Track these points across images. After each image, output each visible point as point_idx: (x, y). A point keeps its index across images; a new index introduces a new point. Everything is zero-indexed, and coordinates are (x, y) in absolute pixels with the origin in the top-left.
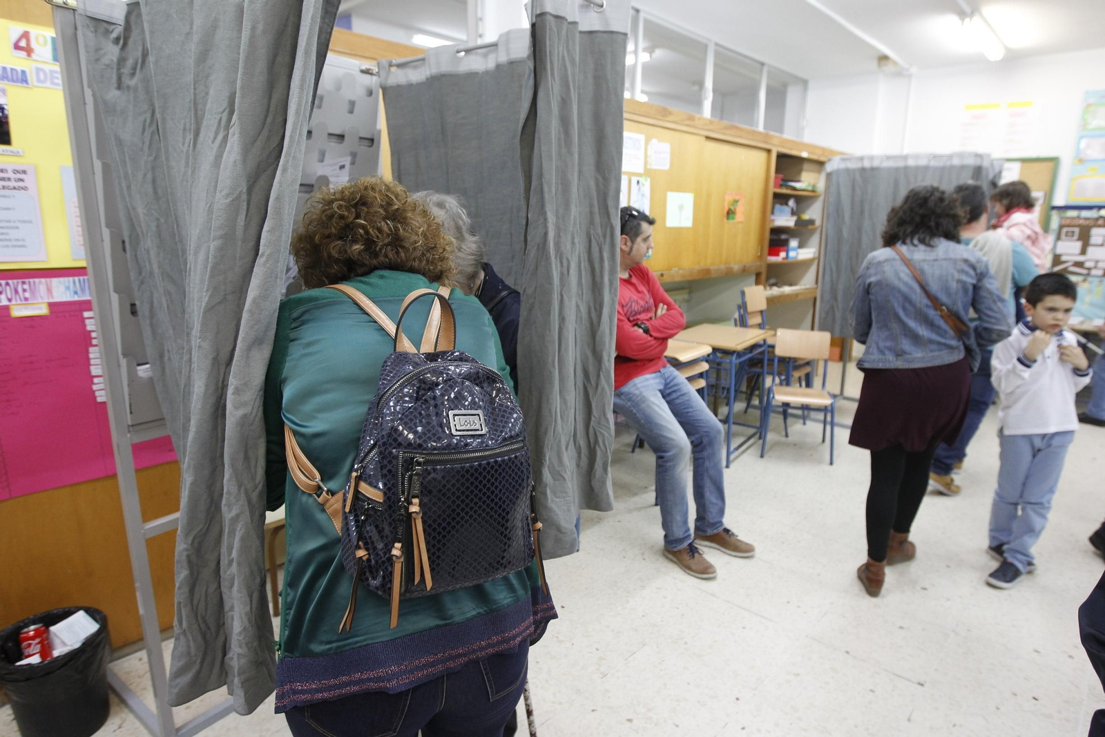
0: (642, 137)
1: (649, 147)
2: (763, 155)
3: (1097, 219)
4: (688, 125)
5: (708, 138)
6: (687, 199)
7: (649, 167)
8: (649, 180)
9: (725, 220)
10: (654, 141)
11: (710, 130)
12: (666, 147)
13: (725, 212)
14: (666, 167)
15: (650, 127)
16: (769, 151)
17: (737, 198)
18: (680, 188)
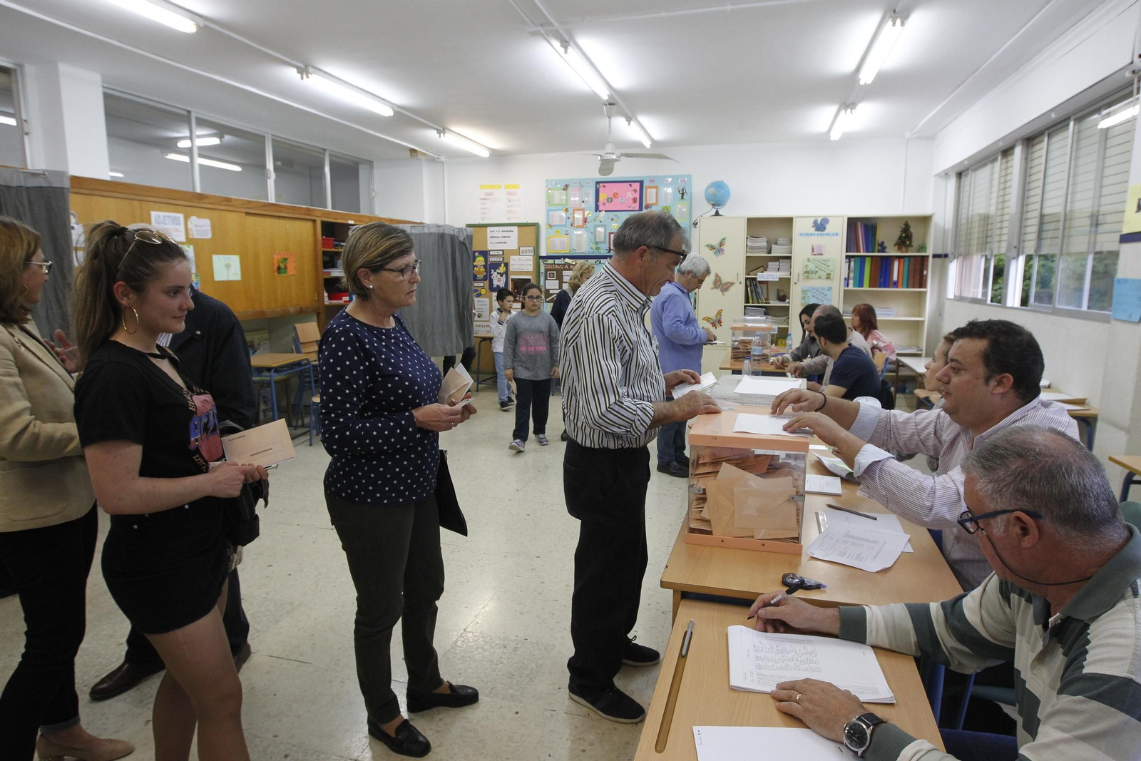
0: (181, 216)
1: (189, 223)
2: (310, 224)
3: (564, 265)
4: (226, 205)
5: (247, 214)
6: (235, 260)
7: (190, 237)
8: (192, 247)
9: (276, 274)
10: (193, 218)
11: (248, 208)
12: (207, 222)
13: (275, 268)
14: (209, 236)
15: (188, 208)
16: (314, 221)
17: (286, 257)
18: (225, 251)
